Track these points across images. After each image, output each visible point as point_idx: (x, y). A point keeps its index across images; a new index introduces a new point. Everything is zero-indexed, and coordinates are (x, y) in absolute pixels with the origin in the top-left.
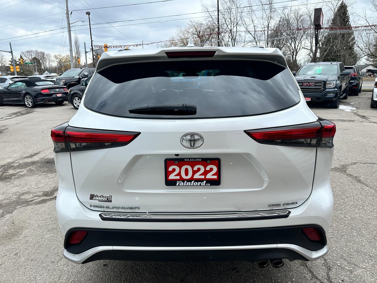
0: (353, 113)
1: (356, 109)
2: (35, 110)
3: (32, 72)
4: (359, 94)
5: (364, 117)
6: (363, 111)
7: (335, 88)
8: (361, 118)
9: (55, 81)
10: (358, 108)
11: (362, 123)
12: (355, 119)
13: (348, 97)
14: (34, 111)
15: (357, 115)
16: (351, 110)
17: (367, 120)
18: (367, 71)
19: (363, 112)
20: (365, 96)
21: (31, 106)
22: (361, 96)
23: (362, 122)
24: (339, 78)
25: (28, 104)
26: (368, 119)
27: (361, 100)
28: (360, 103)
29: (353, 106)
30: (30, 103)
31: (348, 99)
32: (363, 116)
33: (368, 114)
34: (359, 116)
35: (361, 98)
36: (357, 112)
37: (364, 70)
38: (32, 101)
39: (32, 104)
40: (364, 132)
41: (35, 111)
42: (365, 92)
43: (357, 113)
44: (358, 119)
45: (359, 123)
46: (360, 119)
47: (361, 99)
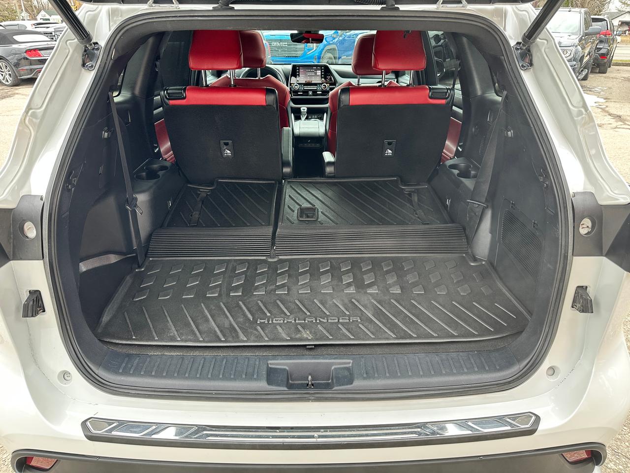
0: (600, 110)
1: (605, 101)
2: (17, 91)
3: (15, 12)
4: (609, 69)
5: (619, 118)
6: (618, 105)
7: (572, 60)
8: (614, 120)
9: (51, 34)
10: (609, 99)
11: (617, 130)
12: (603, 122)
13: (590, 75)
14: (14, 94)
15: (607, 114)
16: (595, 103)
17: (625, 124)
18: (620, 23)
19: (616, 108)
20: (619, 75)
21: (10, 82)
22: (611, 74)
23: (616, 127)
24: (580, 40)
25: (4, 79)
26: (626, 122)
27: (613, 82)
28: (610, 88)
29: (598, 94)
30: (7, 76)
31: (588, 79)
32: (618, 116)
33: (627, 112)
34: (610, 115)
35: (612, 78)
36: (607, 107)
37: (616, 22)
38: (10, 73)
39: (11, 79)
40: (623, 151)
41: (17, 94)
42: (618, 67)
43: (607, 109)
44: (609, 122)
45: (611, 131)
46: (612, 121)
47: (612, 80)
